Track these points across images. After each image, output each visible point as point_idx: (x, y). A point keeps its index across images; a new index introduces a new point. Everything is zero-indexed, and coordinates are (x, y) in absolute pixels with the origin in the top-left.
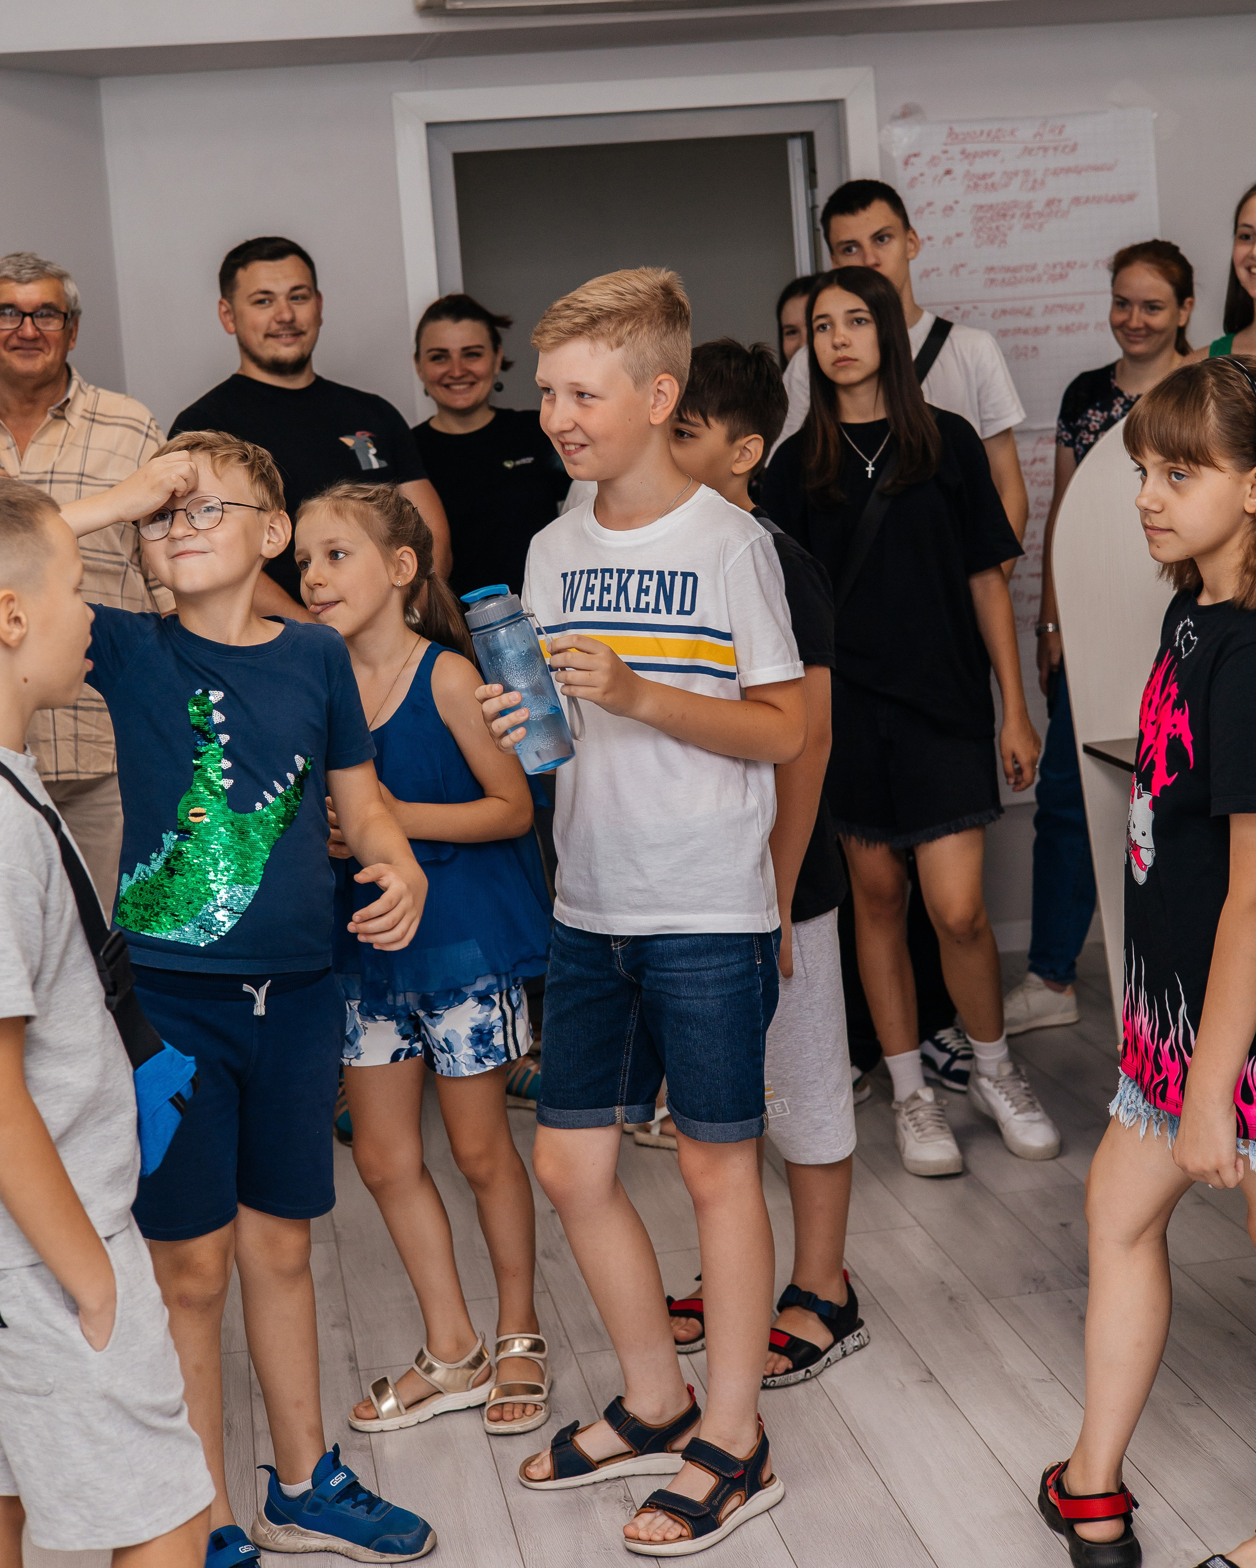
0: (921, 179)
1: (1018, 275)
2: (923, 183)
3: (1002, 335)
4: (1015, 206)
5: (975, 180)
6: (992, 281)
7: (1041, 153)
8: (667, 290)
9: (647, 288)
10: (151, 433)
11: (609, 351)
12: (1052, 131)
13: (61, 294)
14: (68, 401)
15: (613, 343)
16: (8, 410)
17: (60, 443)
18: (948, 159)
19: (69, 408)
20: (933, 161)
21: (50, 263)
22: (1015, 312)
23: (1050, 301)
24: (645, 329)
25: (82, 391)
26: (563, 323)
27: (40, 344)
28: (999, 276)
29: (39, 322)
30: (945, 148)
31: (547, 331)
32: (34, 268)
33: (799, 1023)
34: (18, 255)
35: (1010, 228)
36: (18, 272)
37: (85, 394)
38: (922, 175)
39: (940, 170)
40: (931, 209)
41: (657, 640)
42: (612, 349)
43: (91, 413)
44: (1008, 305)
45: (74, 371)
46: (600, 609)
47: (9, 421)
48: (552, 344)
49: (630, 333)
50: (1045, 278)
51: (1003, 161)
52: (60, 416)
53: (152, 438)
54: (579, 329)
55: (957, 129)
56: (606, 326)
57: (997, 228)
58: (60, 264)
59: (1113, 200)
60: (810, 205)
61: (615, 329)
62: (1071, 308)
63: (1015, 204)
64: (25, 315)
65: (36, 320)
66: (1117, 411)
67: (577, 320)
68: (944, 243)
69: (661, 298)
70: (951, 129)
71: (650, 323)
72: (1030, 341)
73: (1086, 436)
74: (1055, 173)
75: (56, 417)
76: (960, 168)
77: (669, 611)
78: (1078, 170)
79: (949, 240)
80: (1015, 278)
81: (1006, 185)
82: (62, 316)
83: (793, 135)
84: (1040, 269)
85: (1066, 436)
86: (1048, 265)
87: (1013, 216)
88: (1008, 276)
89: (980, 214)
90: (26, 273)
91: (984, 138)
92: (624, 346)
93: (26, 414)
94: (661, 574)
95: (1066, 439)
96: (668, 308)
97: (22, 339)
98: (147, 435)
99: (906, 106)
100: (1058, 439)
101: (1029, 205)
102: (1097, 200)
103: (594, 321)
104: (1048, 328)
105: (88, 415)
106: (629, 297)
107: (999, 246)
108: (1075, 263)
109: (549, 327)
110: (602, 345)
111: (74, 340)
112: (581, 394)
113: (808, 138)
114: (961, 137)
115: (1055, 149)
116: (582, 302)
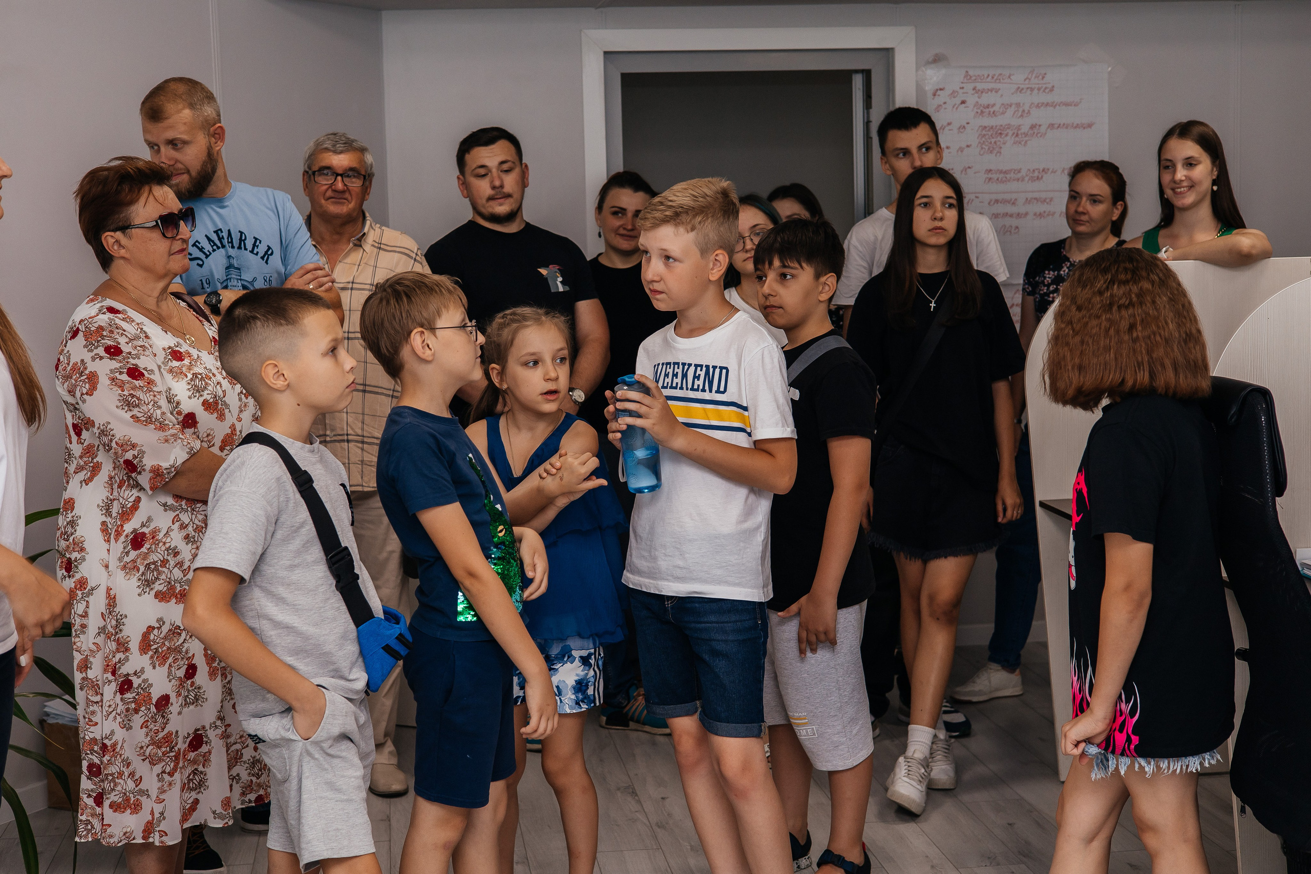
0: (944, 106)
1: (1008, 176)
2: (945, 109)
3: (995, 217)
4: (1008, 128)
5: (981, 108)
6: (990, 179)
7: (1029, 92)
8: (725, 193)
9: (712, 193)
10: (418, 258)
11: (686, 234)
12: (1037, 77)
13: (362, 161)
14: (364, 234)
15: (689, 229)
16: (323, 239)
17: (358, 263)
18: (963, 93)
19: (364, 240)
20: (954, 94)
21: (356, 141)
22: (1005, 201)
23: (1030, 196)
24: (710, 220)
25: (373, 228)
26: (658, 215)
27: (347, 195)
28: (995, 176)
29: (346, 180)
30: (962, 85)
31: (648, 218)
32: (345, 143)
33: (827, 677)
34: (335, 134)
35: (1004, 143)
36: (334, 146)
37: (375, 230)
38: (945, 103)
39: (958, 101)
40: (950, 127)
41: (704, 409)
42: (688, 232)
43: (378, 243)
44: (1000, 197)
45: (367, 215)
46: (672, 387)
47: (324, 247)
48: (651, 227)
49: (700, 222)
50: (1027, 179)
51: (1002, 96)
52: (358, 245)
53: (419, 262)
54: (668, 219)
55: (971, 73)
56: (684, 217)
57: (995, 142)
58: (362, 142)
59: (1077, 126)
60: (866, 121)
61: (691, 220)
62: (1044, 201)
63: (1009, 126)
64: (337, 175)
65: (344, 179)
66: (1064, 271)
67: (667, 213)
68: (958, 151)
69: (721, 200)
70: (967, 72)
71: (713, 216)
72: (1014, 222)
73: (1043, 288)
74: (1038, 106)
75: (355, 245)
76: (972, 100)
77: (711, 391)
78: (1053, 105)
79: (961, 150)
80: (1006, 178)
81: (1003, 113)
82: (362, 177)
83: (857, 71)
84: (1023, 173)
85: (1028, 288)
86: (1029, 170)
87: (1007, 135)
88: (1001, 176)
89: (984, 132)
90: (340, 147)
91: (989, 79)
92: (696, 231)
93: (336, 242)
94: (707, 367)
95: (1028, 290)
96: (725, 207)
97: (335, 191)
98: (415, 260)
99: (936, 55)
100: (1024, 289)
101: (1019, 128)
102: (1066, 126)
103: (677, 214)
104: (1027, 214)
105: (377, 245)
106: (701, 199)
107: (996, 155)
108: (1048, 169)
109: (649, 216)
110: (681, 230)
111: (368, 194)
112: (668, 258)
113: (867, 74)
114: (974, 78)
115: (1039, 89)
116: (671, 201)
